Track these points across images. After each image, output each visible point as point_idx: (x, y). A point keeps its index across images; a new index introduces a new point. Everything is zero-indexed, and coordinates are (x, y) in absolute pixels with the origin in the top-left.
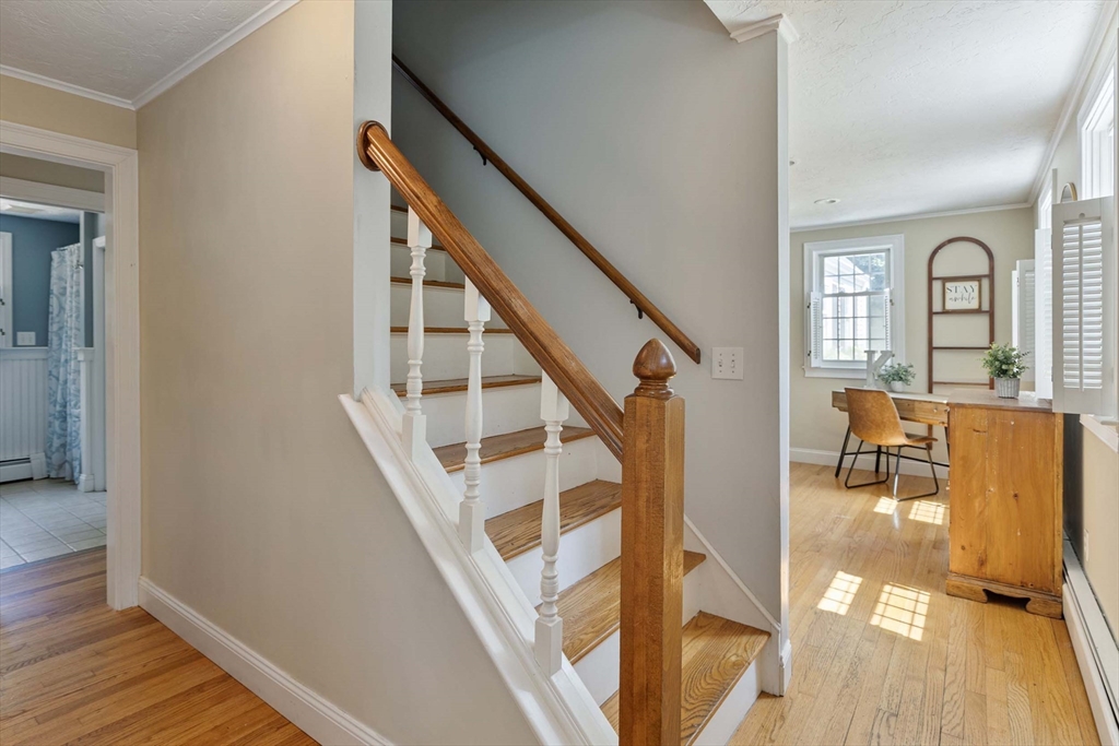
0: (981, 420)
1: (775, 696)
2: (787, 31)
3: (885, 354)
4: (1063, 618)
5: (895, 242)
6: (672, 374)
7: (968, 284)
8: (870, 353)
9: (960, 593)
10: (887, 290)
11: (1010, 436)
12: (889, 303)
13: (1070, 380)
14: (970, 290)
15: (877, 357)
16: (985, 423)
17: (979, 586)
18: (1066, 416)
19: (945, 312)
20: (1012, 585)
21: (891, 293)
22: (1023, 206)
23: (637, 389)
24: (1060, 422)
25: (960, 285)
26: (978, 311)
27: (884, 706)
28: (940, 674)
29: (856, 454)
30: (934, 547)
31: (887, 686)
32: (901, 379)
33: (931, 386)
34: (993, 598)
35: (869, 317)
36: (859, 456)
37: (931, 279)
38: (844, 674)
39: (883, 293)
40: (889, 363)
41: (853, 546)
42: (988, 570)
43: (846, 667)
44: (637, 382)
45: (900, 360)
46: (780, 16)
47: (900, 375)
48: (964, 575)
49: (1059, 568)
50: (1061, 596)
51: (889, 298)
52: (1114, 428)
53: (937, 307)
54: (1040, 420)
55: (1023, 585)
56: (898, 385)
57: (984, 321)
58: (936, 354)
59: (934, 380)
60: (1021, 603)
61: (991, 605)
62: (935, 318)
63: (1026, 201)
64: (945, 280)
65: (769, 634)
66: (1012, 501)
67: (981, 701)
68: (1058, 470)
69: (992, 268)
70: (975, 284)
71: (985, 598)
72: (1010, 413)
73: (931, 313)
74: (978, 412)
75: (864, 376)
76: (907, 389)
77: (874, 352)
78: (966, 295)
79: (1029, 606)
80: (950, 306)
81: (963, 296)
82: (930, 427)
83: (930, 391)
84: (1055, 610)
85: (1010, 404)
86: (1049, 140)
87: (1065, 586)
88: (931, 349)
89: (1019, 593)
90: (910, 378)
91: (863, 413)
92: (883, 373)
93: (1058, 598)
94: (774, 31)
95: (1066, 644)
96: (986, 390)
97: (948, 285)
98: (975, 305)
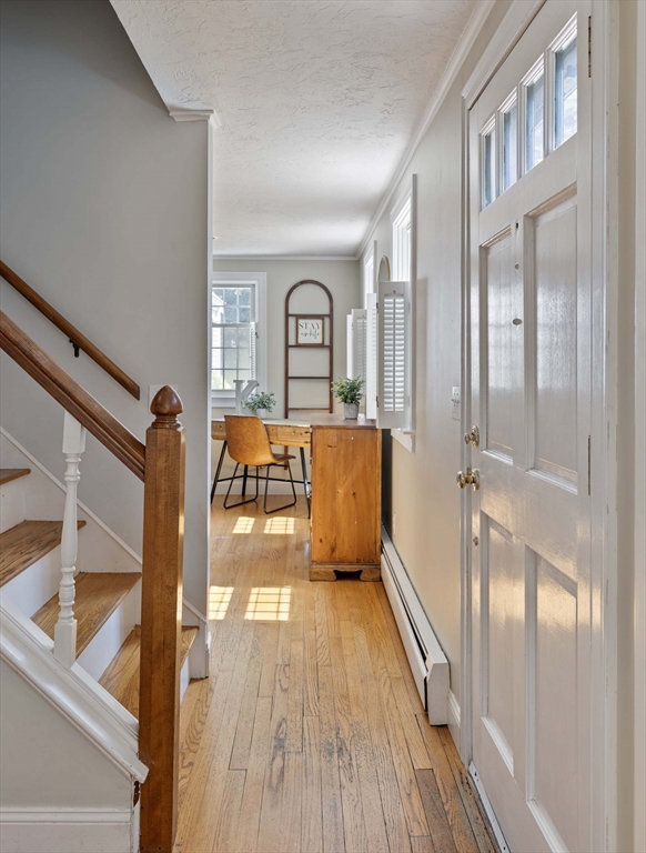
0: (332, 436)
1: (202, 679)
2: (214, 122)
3: (252, 384)
4: (381, 580)
5: (259, 279)
6: (180, 412)
7: (315, 322)
8: (238, 383)
9: (319, 578)
10: (253, 323)
11: (351, 448)
12: (254, 336)
13: (388, 407)
14: (316, 327)
15: (245, 385)
16: (335, 440)
17: (331, 568)
18: (383, 430)
19: (298, 346)
20: (351, 563)
21: (256, 325)
22: (354, 259)
23: (153, 424)
24: (380, 435)
25: (309, 322)
26: (321, 346)
27: (280, 662)
28: (313, 633)
29: (232, 479)
30: (297, 549)
31: (280, 649)
32: (265, 406)
33: (287, 411)
34: (340, 576)
35: (223, 348)
36: (235, 481)
37: (287, 315)
38: (249, 650)
39: (249, 326)
40: (254, 392)
41: (237, 559)
42: (337, 555)
43: (250, 646)
44: (154, 418)
45: (263, 389)
46: (212, 111)
47: (263, 403)
48: (321, 563)
49: (379, 544)
50: (379, 564)
51: (254, 331)
52: (409, 436)
53: (292, 342)
54: (369, 434)
55: (358, 562)
56: (262, 412)
57: (326, 353)
58: (290, 382)
59: (289, 407)
60: (355, 576)
61: (339, 582)
62: (290, 350)
63: (354, 255)
64: (298, 317)
65: (198, 628)
66: (351, 498)
67: (338, 642)
68: (379, 471)
69: (331, 309)
70: (320, 322)
71: (335, 577)
72: (350, 431)
73: (287, 346)
74: (331, 431)
75: (233, 405)
76: (270, 415)
77: (242, 381)
78: (313, 331)
79: (362, 577)
80: (302, 340)
81: (311, 332)
82: (286, 448)
83: (286, 417)
84: (376, 576)
85: (352, 424)
86: (372, 218)
87: (382, 556)
88: (287, 378)
89: (354, 568)
90: (271, 405)
91: (240, 438)
92: (250, 401)
93: (378, 566)
94: (205, 121)
95: (383, 596)
96: (327, 413)
97: (300, 321)
98: (319, 341)
